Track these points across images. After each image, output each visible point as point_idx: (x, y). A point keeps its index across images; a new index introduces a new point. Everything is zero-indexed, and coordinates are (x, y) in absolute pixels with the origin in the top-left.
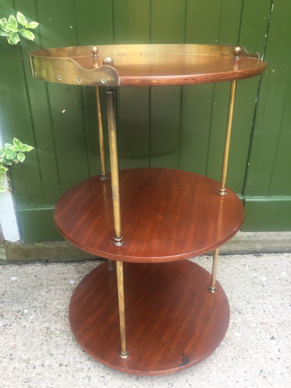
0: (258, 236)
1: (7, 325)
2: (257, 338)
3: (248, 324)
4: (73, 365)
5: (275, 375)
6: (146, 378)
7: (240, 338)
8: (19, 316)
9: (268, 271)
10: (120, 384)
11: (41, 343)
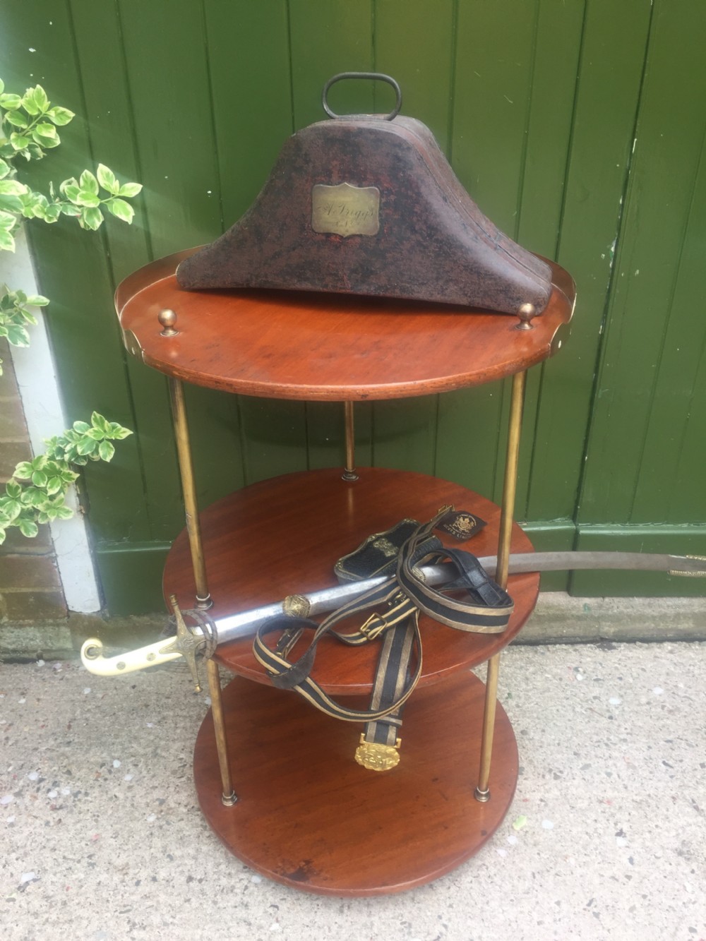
0: (607, 606)
1: (79, 792)
2: (588, 831)
3: (571, 801)
4: (214, 878)
5: (618, 910)
6: (358, 911)
7: (554, 831)
8: (102, 774)
9: (625, 684)
10: (307, 921)
11: (148, 833)
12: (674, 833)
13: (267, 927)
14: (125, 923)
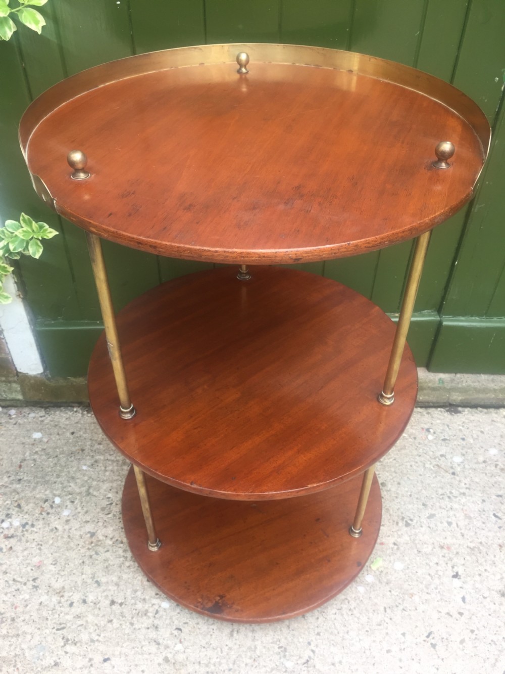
0: (458, 381)
2: (431, 573)
3: (418, 546)
4: (132, 603)
5: (450, 642)
6: (245, 635)
7: (403, 572)
8: (46, 509)
9: (466, 444)
10: (203, 643)
11: (81, 561)
12: (499, 577)
13: (172, 647)
14: (60, 639)
